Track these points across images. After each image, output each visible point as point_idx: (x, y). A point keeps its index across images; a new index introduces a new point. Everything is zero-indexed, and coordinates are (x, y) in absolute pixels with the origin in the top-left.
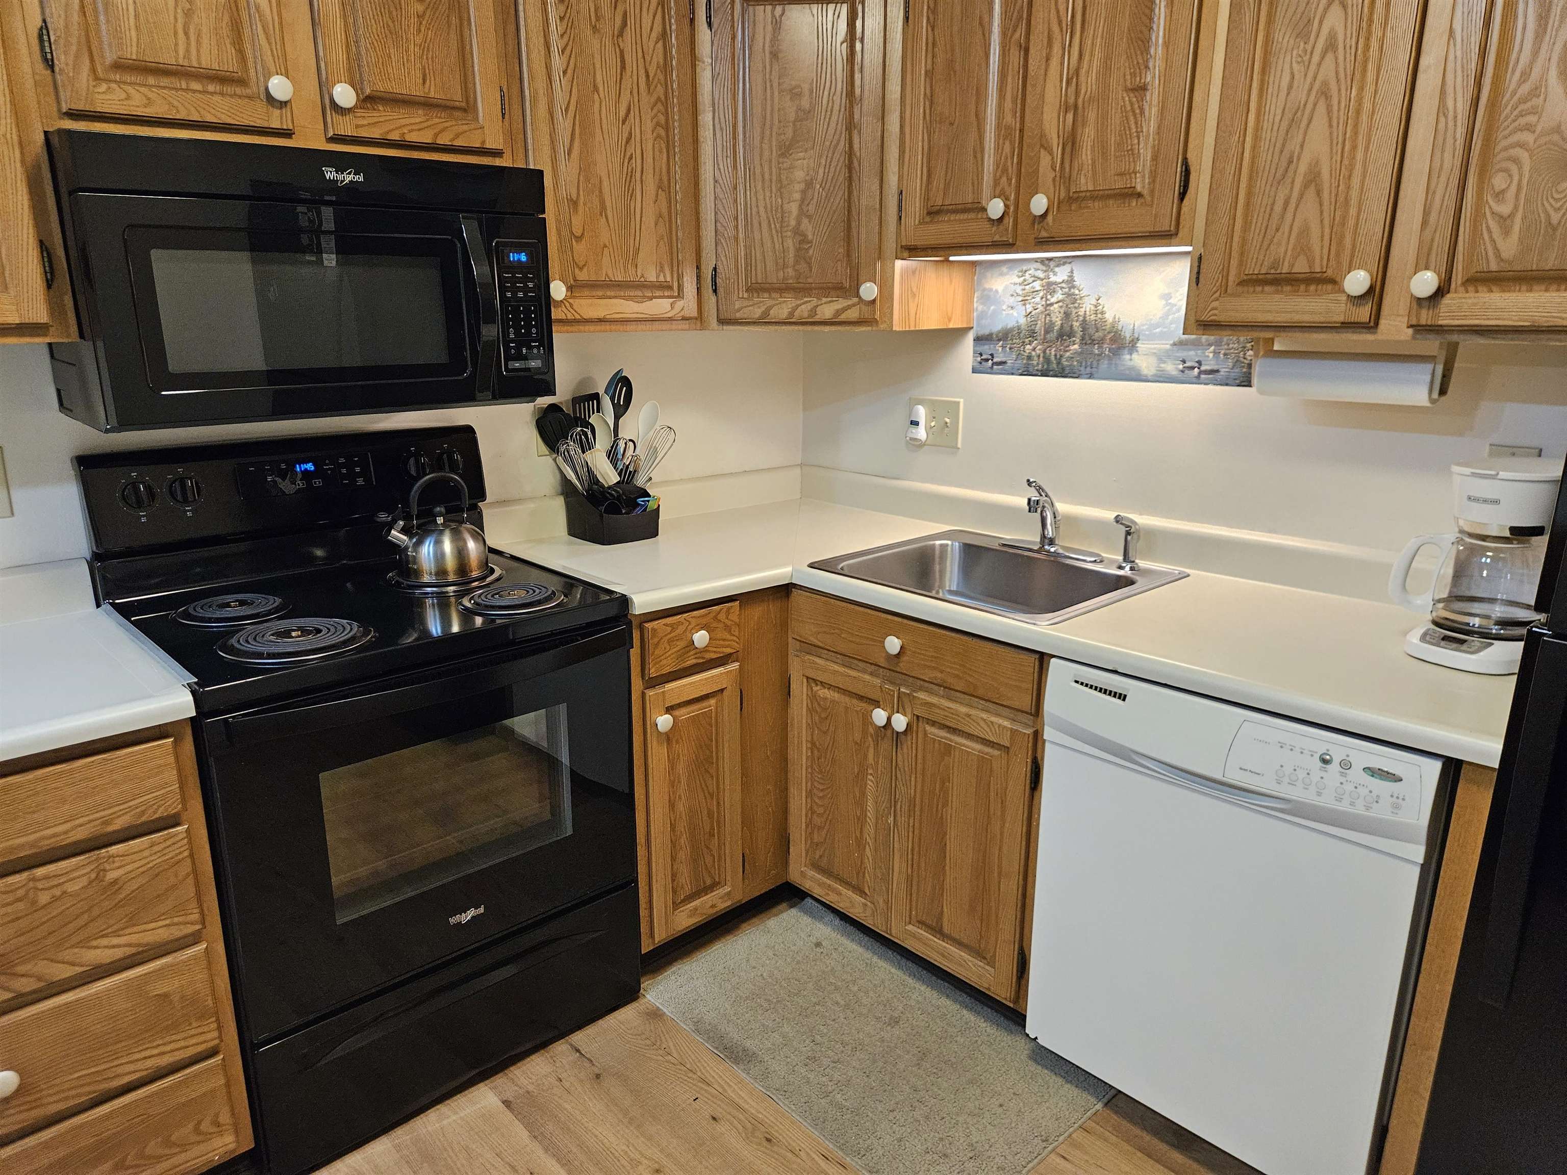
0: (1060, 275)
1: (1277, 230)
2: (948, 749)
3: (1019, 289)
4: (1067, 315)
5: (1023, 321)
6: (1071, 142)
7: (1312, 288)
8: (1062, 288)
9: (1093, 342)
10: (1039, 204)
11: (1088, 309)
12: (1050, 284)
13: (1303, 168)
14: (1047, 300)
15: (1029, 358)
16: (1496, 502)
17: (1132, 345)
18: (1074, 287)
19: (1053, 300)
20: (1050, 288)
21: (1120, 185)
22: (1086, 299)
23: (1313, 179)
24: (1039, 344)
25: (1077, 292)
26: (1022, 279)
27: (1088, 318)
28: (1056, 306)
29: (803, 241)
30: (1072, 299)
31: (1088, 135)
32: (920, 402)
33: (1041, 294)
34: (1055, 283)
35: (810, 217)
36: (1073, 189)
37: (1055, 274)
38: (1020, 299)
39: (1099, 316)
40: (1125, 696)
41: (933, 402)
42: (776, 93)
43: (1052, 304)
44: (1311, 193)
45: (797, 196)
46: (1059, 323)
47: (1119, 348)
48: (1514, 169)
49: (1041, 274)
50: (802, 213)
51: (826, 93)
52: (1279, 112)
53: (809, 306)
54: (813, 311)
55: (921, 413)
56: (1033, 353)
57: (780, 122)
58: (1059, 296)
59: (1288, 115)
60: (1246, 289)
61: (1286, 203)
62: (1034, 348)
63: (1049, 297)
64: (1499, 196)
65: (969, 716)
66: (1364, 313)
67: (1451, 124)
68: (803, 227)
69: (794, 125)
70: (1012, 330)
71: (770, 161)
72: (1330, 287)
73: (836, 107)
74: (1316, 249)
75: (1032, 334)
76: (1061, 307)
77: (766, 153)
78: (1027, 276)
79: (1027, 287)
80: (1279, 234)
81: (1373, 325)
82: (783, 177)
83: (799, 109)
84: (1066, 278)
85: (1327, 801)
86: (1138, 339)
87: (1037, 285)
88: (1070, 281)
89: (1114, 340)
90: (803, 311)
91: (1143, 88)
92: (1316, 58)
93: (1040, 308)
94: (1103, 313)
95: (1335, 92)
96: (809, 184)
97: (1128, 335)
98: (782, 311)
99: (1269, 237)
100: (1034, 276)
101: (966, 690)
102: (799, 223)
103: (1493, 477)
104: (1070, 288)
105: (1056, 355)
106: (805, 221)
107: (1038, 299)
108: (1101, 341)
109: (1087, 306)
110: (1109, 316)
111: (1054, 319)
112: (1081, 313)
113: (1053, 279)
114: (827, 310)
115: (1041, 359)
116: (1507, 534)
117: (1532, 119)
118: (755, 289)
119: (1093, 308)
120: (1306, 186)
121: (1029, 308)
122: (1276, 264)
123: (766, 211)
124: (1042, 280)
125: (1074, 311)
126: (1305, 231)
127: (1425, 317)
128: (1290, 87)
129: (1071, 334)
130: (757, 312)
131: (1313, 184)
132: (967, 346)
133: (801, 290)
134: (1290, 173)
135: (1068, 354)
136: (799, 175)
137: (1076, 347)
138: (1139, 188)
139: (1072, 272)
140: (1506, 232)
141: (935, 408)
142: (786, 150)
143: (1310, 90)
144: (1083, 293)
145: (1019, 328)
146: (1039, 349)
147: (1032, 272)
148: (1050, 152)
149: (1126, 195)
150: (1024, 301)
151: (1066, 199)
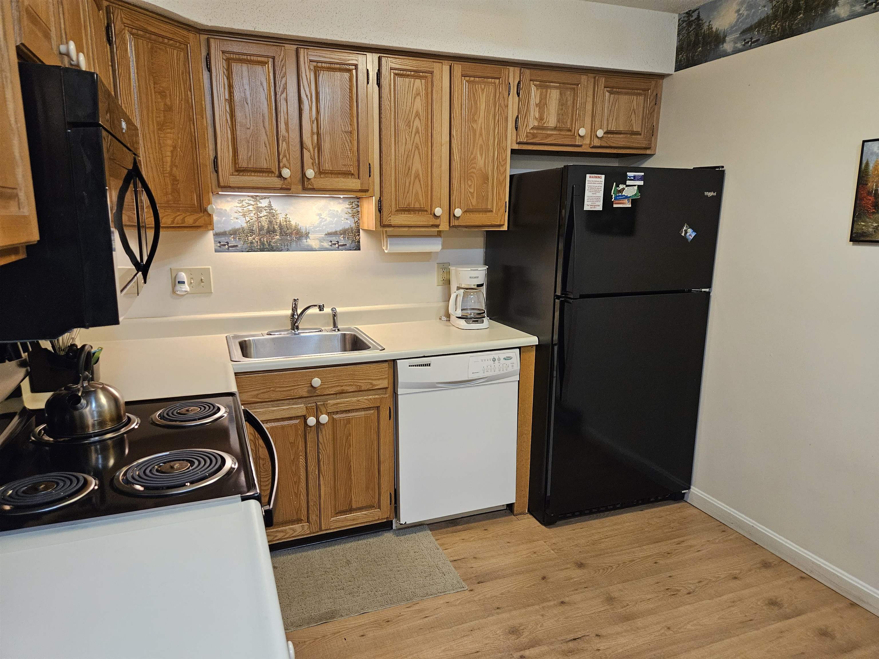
0: (264, 203)
1: (408, 193)
2: (348, 421)
3: (240, 209)
4: (270, 222)
5: (245, 225)
6: (319, 148)
7: (420, 213)
8: (265, 210)
9: (287, 235)
10: (311, 174)
11: (281, 220)
12: (258, 208)
13: (413, 172)
14: (258, 215)
15: (252, 243)
16: (477, 277)
17: (307, 235)
18: (272, 209)
19: (261, 215)
20: (259, 210)
21: (344, 169)
22: (280, 215)
23: (417, 176)
24: (256, 236)
25: (274, 212)
26: (241, 204)
27: (282, 224)
28: (263, 218)
29: (175, 180)
30: (272, 214)
32: (182, 270)
33: (254, 212)
34: (261, 207)
35: (176, 166)
36: (322, 168)
37: (261, 203)
38: (242, 214)
39: (288, 223)
40: (430, 364)
41: (190, 270)
42: (153, 93)
43: (261, 217)
44: (417, 180)
45: (169, 154)
46: (267, 226)
47: (300, 237)
48: (472, 179)
49: (253, 203)
50: (173, 164)
51: (178, 98)
52: (403, 151)
53: (181, 217)
54: (195, 221)
55: (183, 276)
56: (254, 241)
57: (156, 109)
58: (264, 213)
59: (406, 153)
60: (398, 213)
61: (410, 183)
62: (254, 239)
63: (259, 214)
64: (470, 186)
65: (358, 401)
66: (437, 222)
67: (456, 164)
68: (173, 172)
69: (164, 113)
70: (238, 230)
71: (154, 131)
72: (425, 213)
73: (183, 107)
74: (421, 199)
75: (252, 232)
76: (266, 218)
77: (151, 127)
78: (244, 203)
79: (245, 209)
80: (408, 194)
82: (161, 141)
83: (165, 104)
84: (267, 205)
85: (497, 372)
86: (309, 233)
87: (251, 208)
88: (270, 206)
89: (297, 233)
90: (179, 220)
92: (413, 135)
93: (254, 219)
94: (289, 221)
95: (420, 147)
96: (175, 147)
97: (303, 231)
98: (168, 220)
99: (405, 195)
100: (248, 204)
101: (356, 389)
102: (171, 169)
103: (477, 270)
104: (270, 210)
105: (267, 241)
106: (174, 169)
107: (252, 215)
108: (292, 233)
109: (281, 218)
110: (293, 223)
111: (263, 224)
112: (279, 222)
113: (260, 205)
114: (189, 220)
115: (259, 243)
116: (476, 287)
117: (475, 165)
119: (284, 219)
120: (415, 178)
121: (248, 219)
122: (409, 204)
123: (154, 161)
124: (253, 205)
125: (274, 221)
126: (417, 193)
127: (456, 223)
128: (406, 143)
129: (274, 231)
131: (417, 178)
132: (210, 237)
133: (175, 207)
134: (410, 173)
135: (274, 240)
136: (169, 142)
137: (278, 237)
138: (352, 172)
139: (270, 202)
140: (473, 197)
141: (193, 273)
142: (161, 127)
143: (412, 145)
144: (278, 212)
145: (243, 228)
146: (257, 239)
147: (247, 201)
148: (309, 151)
149: (347, 174)
150: (244, 216)
151: (321, 172)
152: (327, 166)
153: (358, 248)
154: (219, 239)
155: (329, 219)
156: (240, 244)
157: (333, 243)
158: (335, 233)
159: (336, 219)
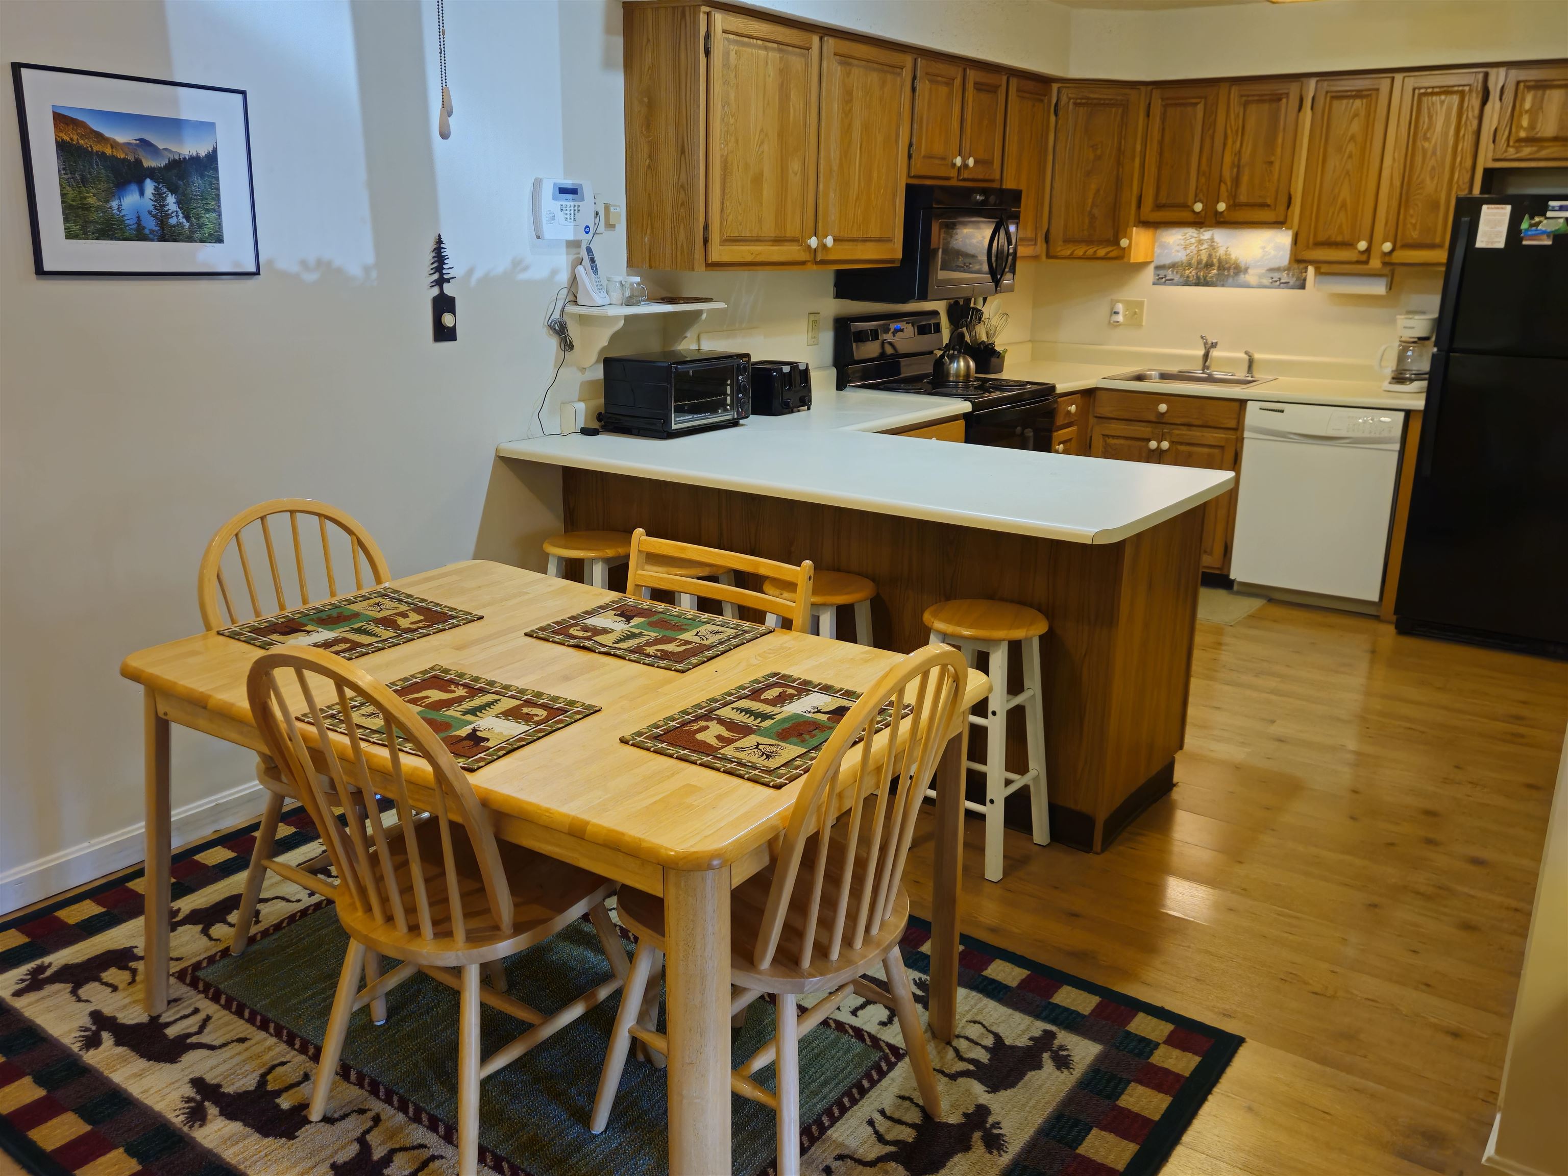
0: (1206, 234)
1: (1329, 224)
3: (1182, 242)
4: (1210, 256)
5: (1184, 258)
6: (1237, 181)
7: (1344, 247)
8: (1207, 244)
9: (1224, 269)
10: (1222, 207)
11: (1221, 253)
12: (1200, 240)
13: (1339, 201)
14: (1199, 248)
15: (1188, 277)
18: (1214, 243)
19: (1202, 248)
20: (1200, 242)
21: (1260, 201)
22: (1220, 248)
23: (1344, 206)
24: (1194, 270)
25: (1216, 245)
26: (1185, 238)
27: (1222, 258)
28: (1204, 251)
29: (1093, 218)
30: (1213, 247)
31: (1245, 179)
32: (1121, 302)
33: (1195, 245)
34: (1204, 241)
35: (1097, 206)
36: (1237, 201)
37: (1204, 236)
38: (1183, 247)
39: (1228, 256)
40: (1283, 411)
41: (1128, 301)
43: (1201, 250)
45: (1092, 196)
46: (1205, 259)
47: (1238, 272)
48: (1417, 208)
49: (1195, 235)
50: (1093, 204)
52: (1329, 180)
53: (1093, 250)
54: (1108, 253)
55: (1120, 307)
56: (1190, 275)
58: (1205, 246)
59: (1333, 181)
60: (1316, 247)
61: (1333, 213)
62: (1191, 273)
63: (1200, 246)
64: (1411, 217)
66: (1364, 258)
68: (1093, 211)
69: (1093, 162)
70: (1178, 263)
72: (1351, 247)
73: (1113, 155)
74: (1346, 232)
75: (1189, 265)
76: (1207, 252)
78: (1187, 235)
79: (1187, 242)
80: (1330, 226)
81: (1366, 262)
82: (1086, 187)
84: (1210, 238)
86: (1248, 268)
87: (1193, 240)
88: (1212, 240)
89: (1235, 268)
90: (1090, 252)
91: (1271, 163)
92: (1344, 160)
93: (1195, 252)
94: (1230, 255)
96: (1098, 190)
97: (1243, 266)
98: (1080, 252)
99: (1326, 226)
100: (1192, 237)
102: (1091, 209)
103: (1409, 320)
104: (1212, 243)
105: (1203, 276)
106: (1095, 208)
107: (1193, 247)
108: (1230, 268)
109: (1221, 251)
110: (1233, 257)
111: (1202, 258)
112: (1219, 255)
113: (1202, 237)
114: (1102, 252)
115: (1194, 277)
116: (1416, 340)
117: (1421, 191)
118: (1067, 241)
119: (1224, 253)
120: (1341, 209)
121: (1188, 252)
122: (1329, 237)
124: (1197, 238)
125: (1214, 254)
126: (1340, 225)
127: (1386, 260)
128: (1334, 170)
129: (1212, 265)
130: (1069, 252)
131: (1344, 208)
132: (1151, 269)
133: (1089, 242)
134: (1335, 203)
135: (1210, 275)
136: (1093, 186)
137: (1215, 271)
138: (1268, 203)
139: (1213, 234)
140: (1415, 229)
141: (1128, 304)
143: (1342, 172)
144: (1219, 245)
145: (1182, 262)
146: (1194, 273)
147: (1190, 234)
148: (1226, 184)
149: (1263, 205)
150: (1185, 248)
151: (1234, 205)
152: (1243, 198)
153: (1303, 287)
154: (1158, 272)
155: (1273, 253)
156: (1177, 279)
157: (1274, 279)
158: (1278, 270)
159: (1281, 253)
